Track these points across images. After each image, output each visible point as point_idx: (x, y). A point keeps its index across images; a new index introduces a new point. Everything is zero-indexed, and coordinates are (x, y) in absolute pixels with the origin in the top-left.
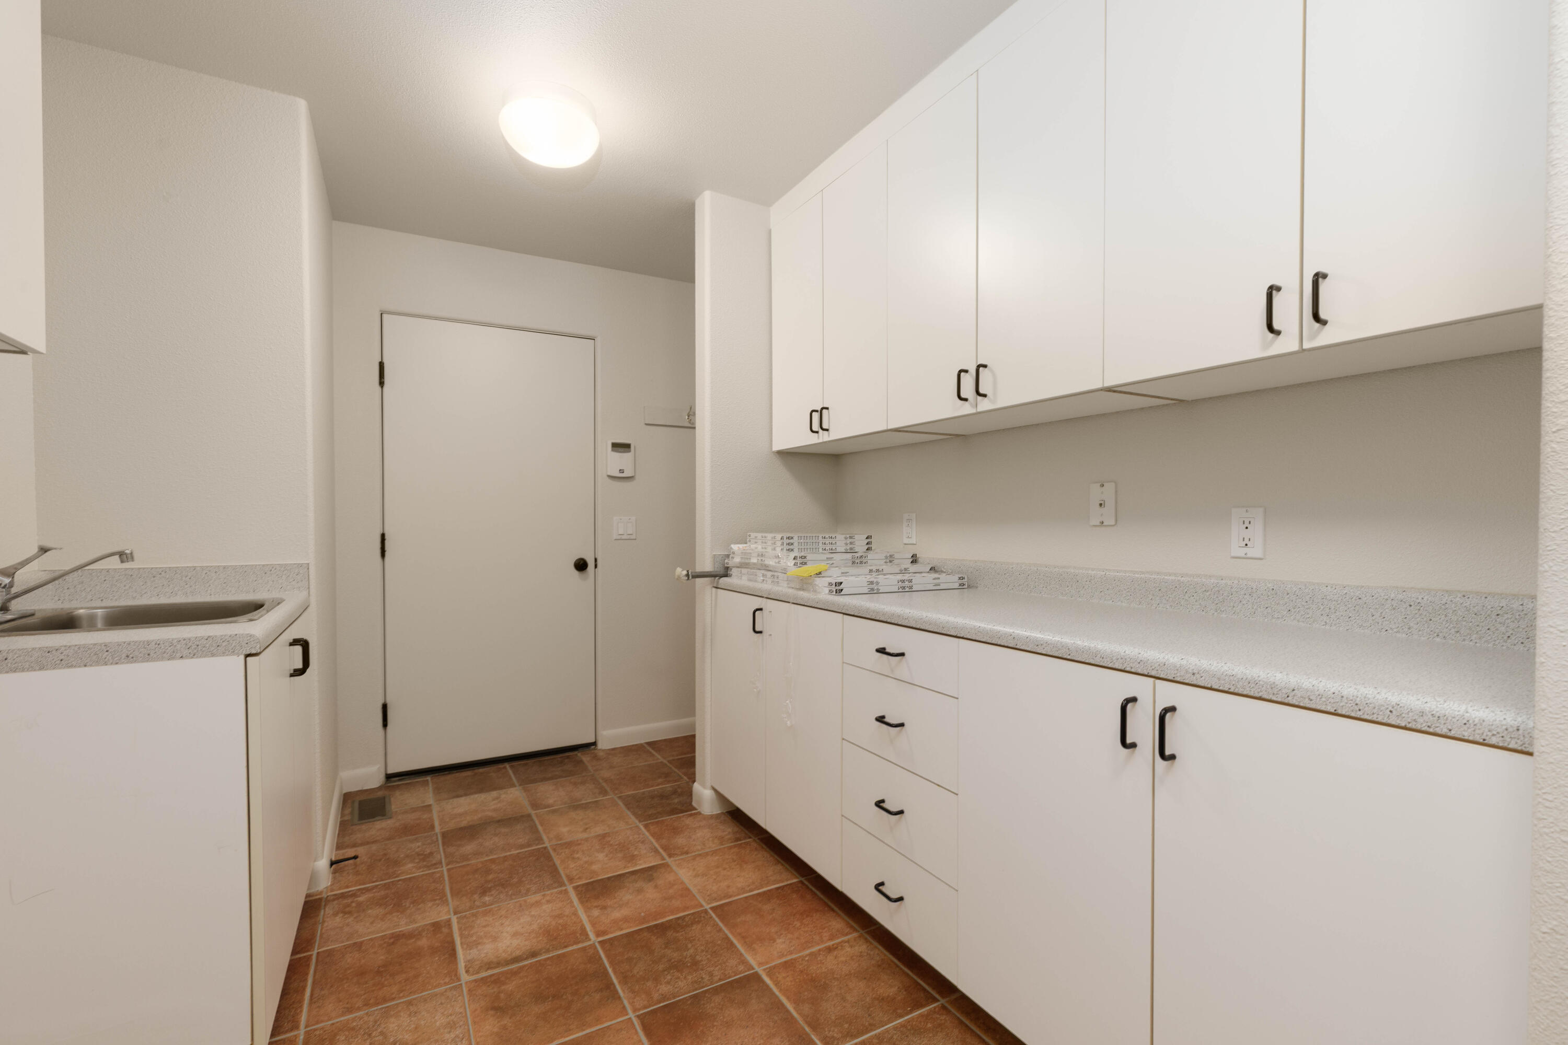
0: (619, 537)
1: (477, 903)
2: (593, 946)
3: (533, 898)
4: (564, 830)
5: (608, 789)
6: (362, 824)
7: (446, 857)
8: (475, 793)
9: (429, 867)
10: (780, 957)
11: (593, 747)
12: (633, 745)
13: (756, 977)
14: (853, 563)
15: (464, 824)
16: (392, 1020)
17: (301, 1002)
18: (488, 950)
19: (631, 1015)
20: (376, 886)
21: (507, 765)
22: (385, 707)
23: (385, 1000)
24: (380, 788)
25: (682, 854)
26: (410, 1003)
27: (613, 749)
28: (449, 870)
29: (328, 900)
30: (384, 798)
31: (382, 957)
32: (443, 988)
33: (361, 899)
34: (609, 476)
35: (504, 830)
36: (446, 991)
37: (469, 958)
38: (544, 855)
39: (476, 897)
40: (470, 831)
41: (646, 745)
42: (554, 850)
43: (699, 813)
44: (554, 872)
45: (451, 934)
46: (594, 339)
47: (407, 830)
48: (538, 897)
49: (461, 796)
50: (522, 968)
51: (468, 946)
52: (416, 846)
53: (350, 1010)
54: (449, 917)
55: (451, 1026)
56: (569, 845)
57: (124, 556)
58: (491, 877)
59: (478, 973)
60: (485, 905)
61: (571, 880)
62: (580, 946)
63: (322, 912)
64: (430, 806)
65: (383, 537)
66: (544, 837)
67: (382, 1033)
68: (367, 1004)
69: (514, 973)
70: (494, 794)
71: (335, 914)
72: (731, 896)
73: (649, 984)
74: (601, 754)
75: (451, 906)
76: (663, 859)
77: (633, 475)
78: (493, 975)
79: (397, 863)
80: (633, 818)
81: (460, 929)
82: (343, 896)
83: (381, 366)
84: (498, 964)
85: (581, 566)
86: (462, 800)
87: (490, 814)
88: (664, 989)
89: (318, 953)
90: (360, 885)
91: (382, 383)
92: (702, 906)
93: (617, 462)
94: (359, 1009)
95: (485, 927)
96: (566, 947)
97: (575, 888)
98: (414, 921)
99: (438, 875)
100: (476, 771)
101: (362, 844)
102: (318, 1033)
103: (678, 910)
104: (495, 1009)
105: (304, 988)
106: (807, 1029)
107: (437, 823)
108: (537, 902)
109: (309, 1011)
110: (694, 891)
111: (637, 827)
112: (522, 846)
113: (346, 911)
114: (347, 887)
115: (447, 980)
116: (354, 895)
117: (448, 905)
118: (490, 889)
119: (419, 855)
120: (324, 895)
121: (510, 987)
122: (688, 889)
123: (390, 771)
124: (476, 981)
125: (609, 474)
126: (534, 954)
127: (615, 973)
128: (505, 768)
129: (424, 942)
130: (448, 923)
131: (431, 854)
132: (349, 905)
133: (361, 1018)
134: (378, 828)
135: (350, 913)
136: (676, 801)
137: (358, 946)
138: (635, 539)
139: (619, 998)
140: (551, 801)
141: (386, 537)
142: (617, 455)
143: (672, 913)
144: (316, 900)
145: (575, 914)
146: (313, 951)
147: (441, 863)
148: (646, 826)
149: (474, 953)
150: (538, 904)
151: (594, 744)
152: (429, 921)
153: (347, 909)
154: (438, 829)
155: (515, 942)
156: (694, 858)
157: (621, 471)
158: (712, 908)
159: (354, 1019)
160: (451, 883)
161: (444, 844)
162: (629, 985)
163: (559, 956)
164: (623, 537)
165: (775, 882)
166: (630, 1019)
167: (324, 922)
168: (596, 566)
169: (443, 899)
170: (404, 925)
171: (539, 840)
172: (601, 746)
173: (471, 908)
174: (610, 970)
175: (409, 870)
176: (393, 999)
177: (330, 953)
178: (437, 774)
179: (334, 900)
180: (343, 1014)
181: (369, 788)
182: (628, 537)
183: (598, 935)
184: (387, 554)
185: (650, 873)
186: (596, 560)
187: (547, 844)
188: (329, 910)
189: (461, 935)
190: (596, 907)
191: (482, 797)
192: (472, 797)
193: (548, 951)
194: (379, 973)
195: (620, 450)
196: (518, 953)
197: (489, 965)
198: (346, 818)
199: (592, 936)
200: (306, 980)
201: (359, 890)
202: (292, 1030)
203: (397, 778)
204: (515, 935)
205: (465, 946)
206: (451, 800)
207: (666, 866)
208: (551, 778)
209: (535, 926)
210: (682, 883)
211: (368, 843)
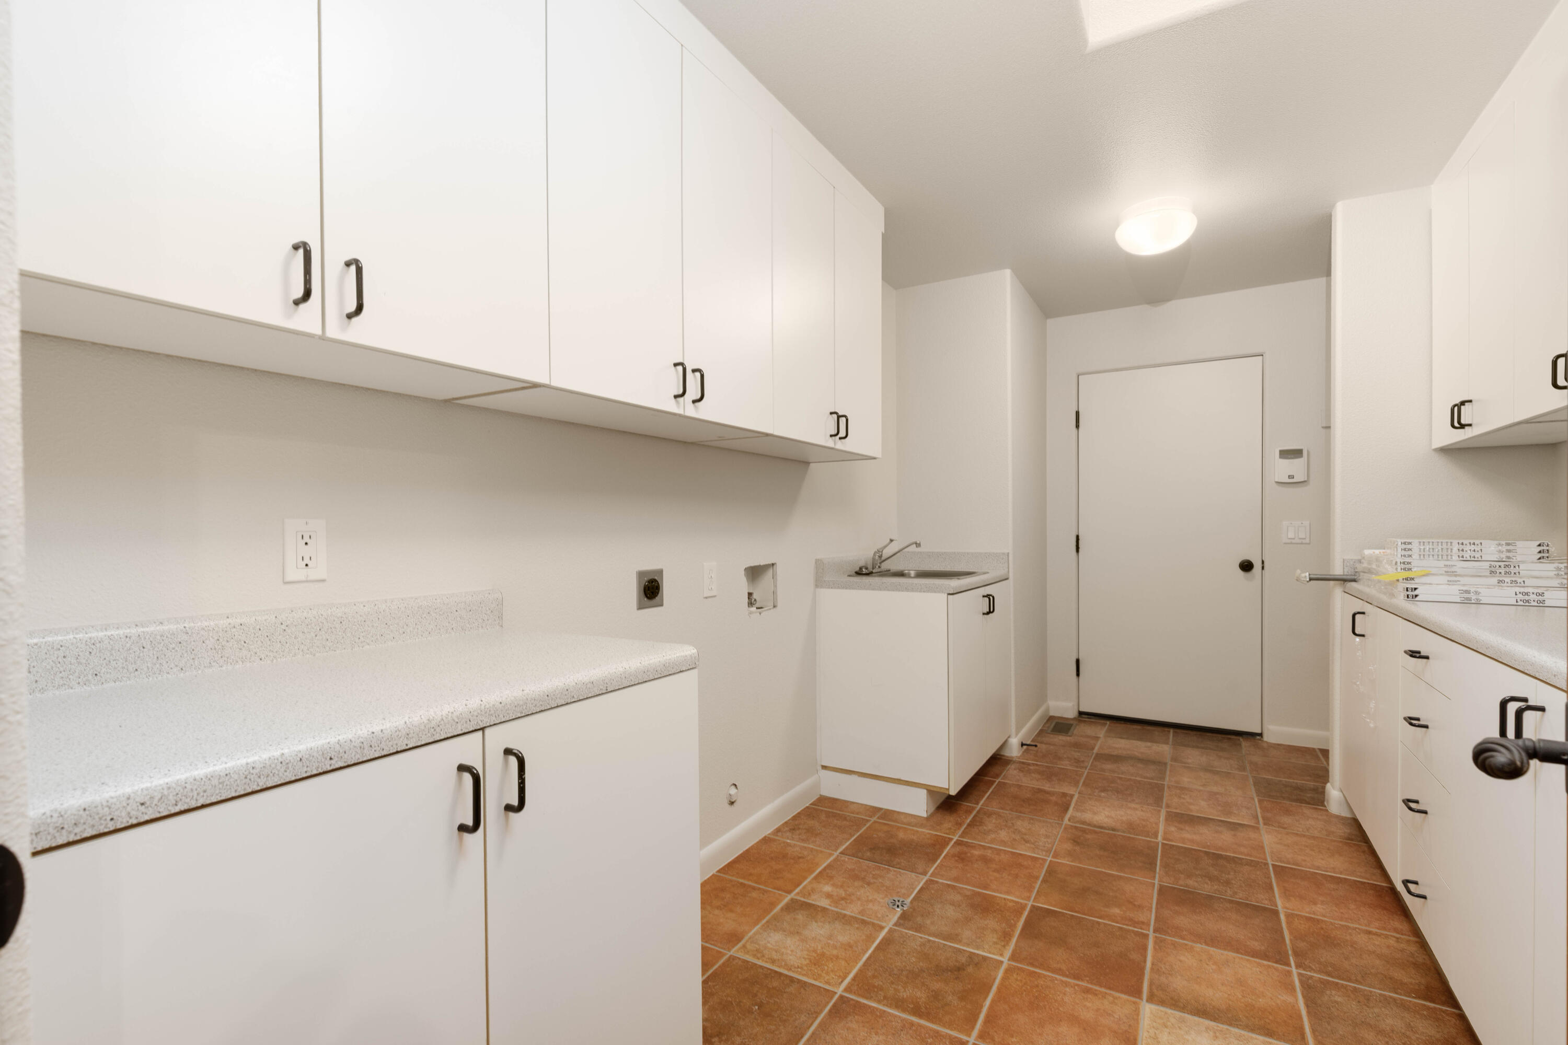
0: (1289, 541)
1: (1095, 794)
2: (1158, 843)
3: (1133, 805)
4: (1186, 780)
5: (1248, 768)
6: (1052, 734)
7: (1091, 765)
8: (1135, 740)
9: (1077, 767)
10: (1310, 913)
11: (1258, 737)
12: (1304, 747)
13: (1276, 913)
14: (1492, 572)
15: (1115, 753)
16: (1020, 821)
17: (983, 796)
18: (1088, 816)
19: (1156, 882)
20: (1043, 765)
21: (1172, 730)
22: (1078, 661)
23: (1021, 812)
24: (1074, 719)
25: (1279, 827)
26: (1032, 819)
27: (1279, 745)
28: (1088, 772)
29: (1014, 762)
30: (1071, 725)
31: (1028, 796)
32: (1053, 821)
33: (1031, 768)
34: (1277, 483)
35: (1140, 765)
36: (1053, 823)
37: (1074, 815)
38: (1161, 788)
39: (1097, 791)
40: (1116, 759)
41: (1318, 751)
42: (1169, 788)
43: (1327, 810)
44: (1161, 798)
45: (1070, 802)
46: (1262, 355)
47: (1077, 746)
48: (1137, 806)
49: (1124, 738)
50: (1101, 832)
51: (1077, 809)
52: (1076, 755)
53: (1002, 809)
54: (1075, 793)
55: (1047, 837)
56: (1183, 789)
57: (918, 545)
58: (1113, 785)
59: (1075, 823)
60: (1100, 796)
61: (1168, 806)
62: (1148, 839)
63: (1010, 766)
64: (1099, 737)
65: (1078, 537)
66: (1167, 778)
67: (1012, 823)
68: (1011, 810)
69: (1096, 832)
70: (1149, 744)
71: (1015, 769)
72: (1299, 866)
73: (1182, 876)
74: (1265, 745)
75: (1079, 789)
76: (1258, 823)
77: (1306, 479)
78: (1083, 828)
79: (1060, 759)
80: (1254, 791)
81: (1077, 801)
82: (1023, 763)
83: (1077, 413)
84: (1089, 825)
85: (1246, 566)
86: (1123, 741)
87: (1137, 754)
88: (1191, 882)
89: (999, 782)
90: (1034, 761)
91: (1077, 426)
92: (1266, 860)
93: (1284, 469)
94: (1007, 810)
95: (1092, 806)
96: (1137, 835)
97: (1167, 812)
98: (1054, 788)
99: (1081, 772)
100: (1145, 727)
101: (1046, 744)
102: (985, 810)
103: (1241, 853)
104: (1074, 841)
105: (987, 792)
106: (1290, 952)
107: (1096, 748)
108: (1134, 808)
109: (985, 801)
110: (1267, 850)
111: (1253, 799)
112: (1145, 778)
113: (1021, 770)
114: (1027, 760)
115: (1056, 819)
116: (1029, 764)
117: (1077, 788)
118: (1108, 791)
119: (1075, 759)
120: (1014, 759)
121: (1088, 836)
122: (1263, 847)
123: (1082, 709)
124: (1071, 826)
125: (1277, 480)
126: (1113, 830)
127: (1161, 860)
128: (1169, 731)
129: (1053, 798)
130: (1072, 796)
131: (1083, 761)
132: (1024, 768)
133: (1006, 813)
134: (1060, 739)
135: (1023, 771)
136: (1309, 795)
137: (1019, 786)
138: (1309, 544)
139: (1155, 872)
140: (1190, 761)
141: (1080, 538)
142: (1286, 462)
143: (1234, 852)
144: (1009, 760)
145: (1157, 824)
146: (998, 779)
147: (1086, 768)
148: (1260, 801)
149: (1078, 814)
150: (1135, 809)
151: (1261, 735)
152: (1061, 791)
153: (1022, 769)
154: (1095, 751)
155: (1106, 820)
156: (1287, 834)
157: (1291, 477)
158: (1273, 865)
159: (1003, 813)
160: (1085, 779)
161: (1094, 759)
162: (1167, 870)
163: (1129, 837)
164: (1293, 541)
165: (1360, 877)
166: (1154, 883)
167: (1008, 770)
168: (1263, 568)
169: (1076, 784)
170: (1047, 787)
171: (1163, 779)
172: (1265, 738)
173: (1090, 795)
174: (1159, 858)
175: (1066, 765)
176: (1025, 814)
177: (1005, 784)
178: (1115, 721)
179: (1017, 763)
180: (999, 809)
181: (1066, 717)
182: (1299, 541)
183: (1164, 839)
184: (1080, 550)
185: (1238, 826)
186: (1263, 562)
187: (1166, 783)
188: (1013, 766)
189: (1076, 804)
190: (1176, 826)
191: (1139, 743)
192: (1131, 741)
193: (1124, 832)
194: (1024, 801)
195: (1289, 457)
196: (1105, 825)
197: (1084, 823)
198: (1044, 728)
199: (1160, 838)
200: (989, 789)
201: (1032, 763)
202: (975, 804)
203: (1086, 716)
204: (1108, 817)
205: (1075, 809)
206: (1115, 739)
207: (1258, 828)
208: (1203, 748)
209: (1124, 818)
210: (1263, 843)
211: (1049, 744)
